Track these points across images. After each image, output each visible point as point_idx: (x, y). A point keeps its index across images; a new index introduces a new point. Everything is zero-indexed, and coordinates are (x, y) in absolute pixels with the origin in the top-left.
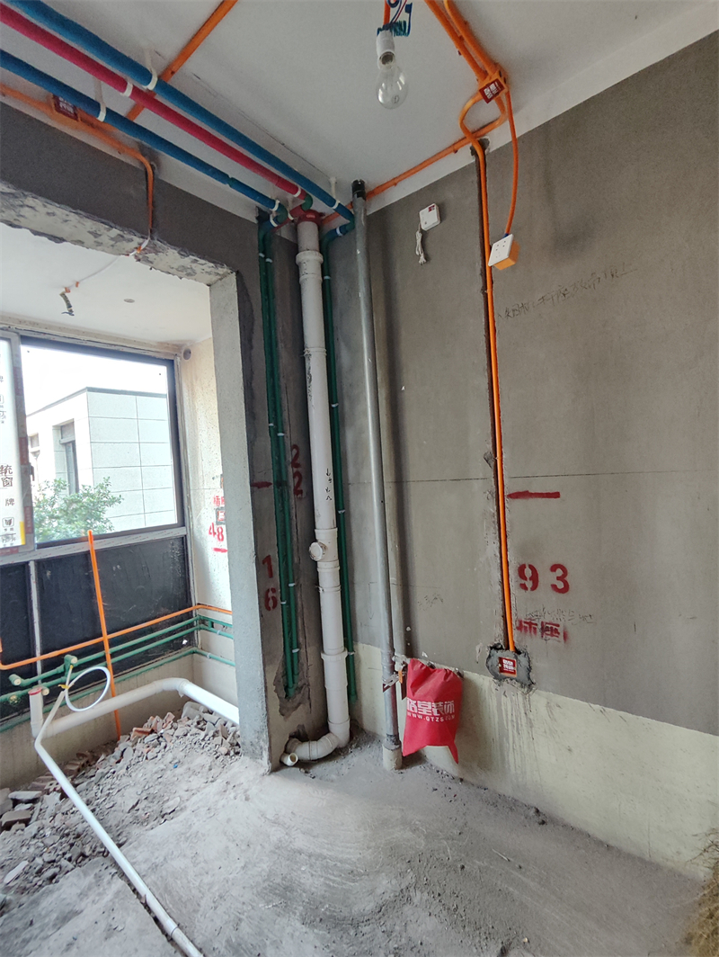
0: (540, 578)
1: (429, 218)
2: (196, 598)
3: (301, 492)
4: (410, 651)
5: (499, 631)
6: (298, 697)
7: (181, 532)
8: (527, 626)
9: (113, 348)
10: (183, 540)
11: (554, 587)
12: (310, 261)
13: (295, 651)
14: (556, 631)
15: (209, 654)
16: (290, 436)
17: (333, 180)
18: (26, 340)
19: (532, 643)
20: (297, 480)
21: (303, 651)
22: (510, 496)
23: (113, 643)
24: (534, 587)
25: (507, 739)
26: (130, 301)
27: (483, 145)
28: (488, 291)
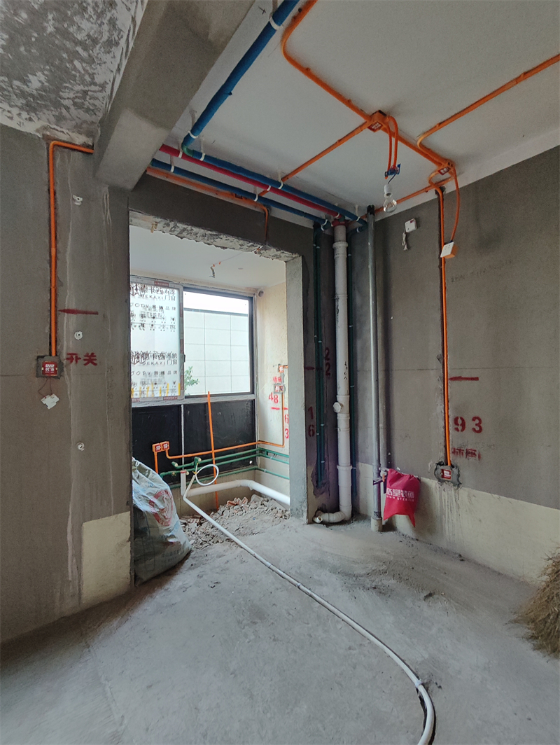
0: (466, 424)
1: (410, 226)
2: (258, 437)
3: (329, 374)
4: (390, 465)
5: (442, 454)
6: (323, 488)
7: (251, 397)
8: (458, 451)
9: (223, 291)
10: (253, 402)
11: (474, 429)
12: (341, 247)
13: (323, 462)
14: (474, 454)
15: (265, 470)
16: (325, 343)
17: (357, 207)
18: (186, 289)
19: (460, 461)
20: (328, 367)
21: (327, 463)
22: (451, 379)
23: (217, 455)
24: (463, 430)
25: (445, 517)
26: (241, 269)
27: (442, 189)
28: (443, 267)
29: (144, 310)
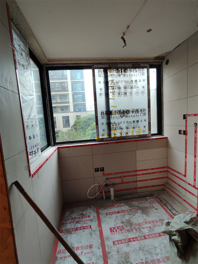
29: (126, 84)
